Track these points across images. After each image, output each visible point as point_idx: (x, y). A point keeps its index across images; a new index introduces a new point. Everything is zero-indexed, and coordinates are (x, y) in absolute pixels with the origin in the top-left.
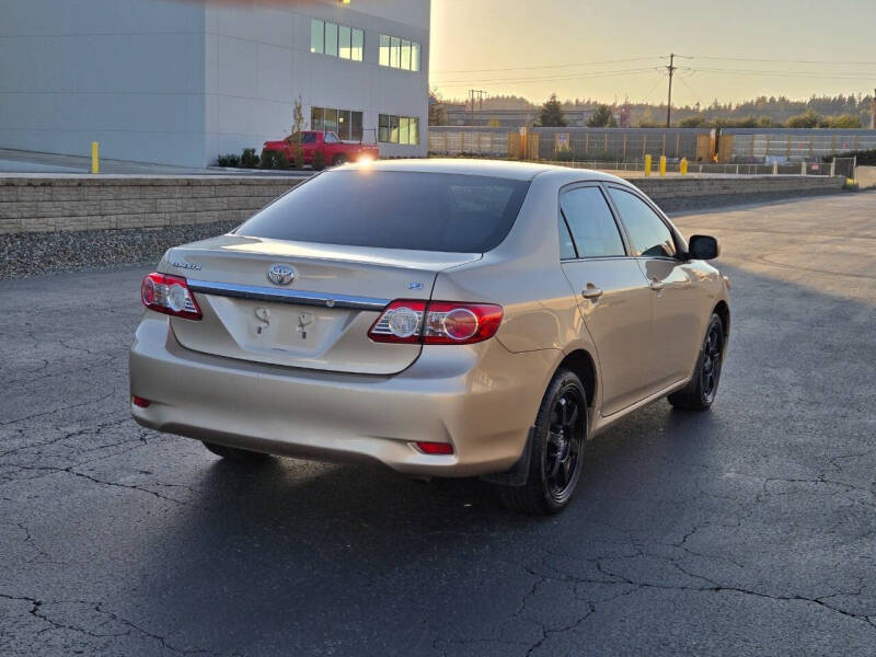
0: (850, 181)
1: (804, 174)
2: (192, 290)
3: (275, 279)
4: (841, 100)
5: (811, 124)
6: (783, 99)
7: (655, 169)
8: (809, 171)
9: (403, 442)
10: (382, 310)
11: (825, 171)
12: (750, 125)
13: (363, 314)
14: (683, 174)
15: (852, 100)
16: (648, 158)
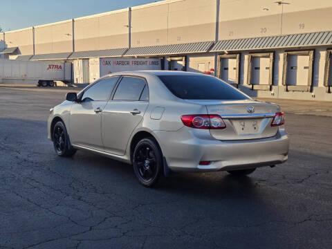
2: (222, 119)
10: (274, 117)
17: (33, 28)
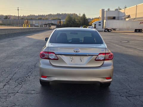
0: (50, 28)
1: (44, 27)
2: (56, 54)
3: (76, 51)
4: (43, 15)
5: (41, 19)
6: (34, 15)
7: (25, 26)
8: (44, 26)
9: (104, 78)
10: (98, 55)
11: (47, 26)
12: (32, 19)
13: (94, 56)
14: (30, 27)
15: (44, 15)
16: (24, 25)
17: (137, 6)
